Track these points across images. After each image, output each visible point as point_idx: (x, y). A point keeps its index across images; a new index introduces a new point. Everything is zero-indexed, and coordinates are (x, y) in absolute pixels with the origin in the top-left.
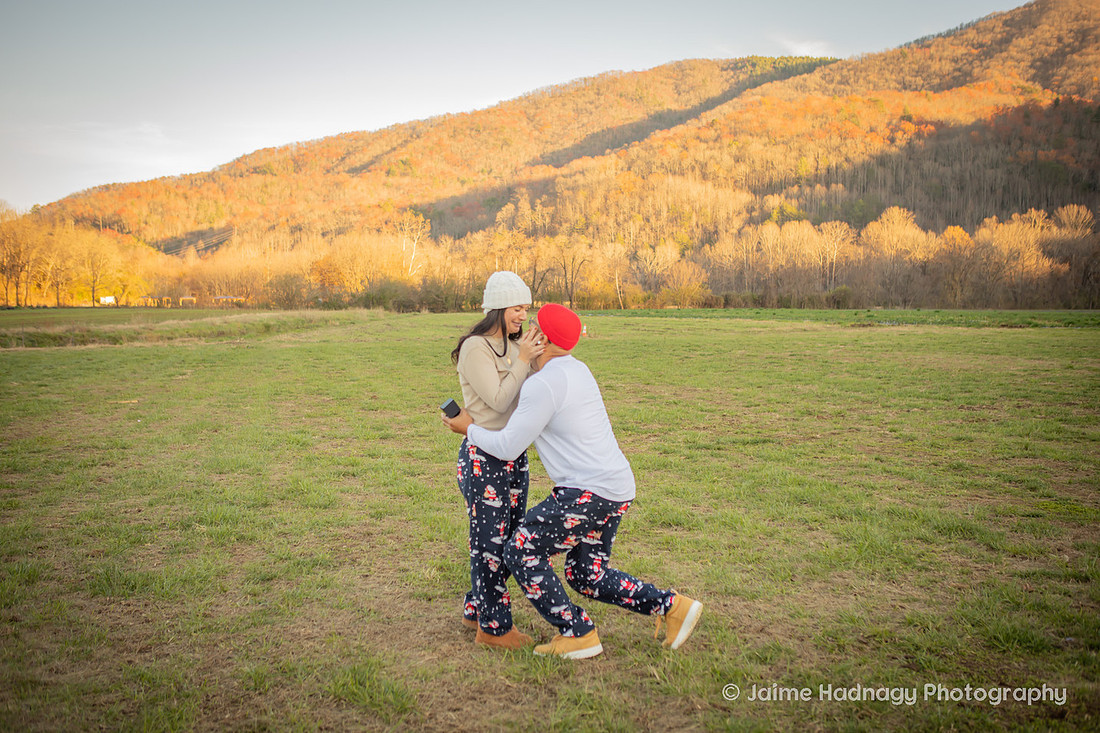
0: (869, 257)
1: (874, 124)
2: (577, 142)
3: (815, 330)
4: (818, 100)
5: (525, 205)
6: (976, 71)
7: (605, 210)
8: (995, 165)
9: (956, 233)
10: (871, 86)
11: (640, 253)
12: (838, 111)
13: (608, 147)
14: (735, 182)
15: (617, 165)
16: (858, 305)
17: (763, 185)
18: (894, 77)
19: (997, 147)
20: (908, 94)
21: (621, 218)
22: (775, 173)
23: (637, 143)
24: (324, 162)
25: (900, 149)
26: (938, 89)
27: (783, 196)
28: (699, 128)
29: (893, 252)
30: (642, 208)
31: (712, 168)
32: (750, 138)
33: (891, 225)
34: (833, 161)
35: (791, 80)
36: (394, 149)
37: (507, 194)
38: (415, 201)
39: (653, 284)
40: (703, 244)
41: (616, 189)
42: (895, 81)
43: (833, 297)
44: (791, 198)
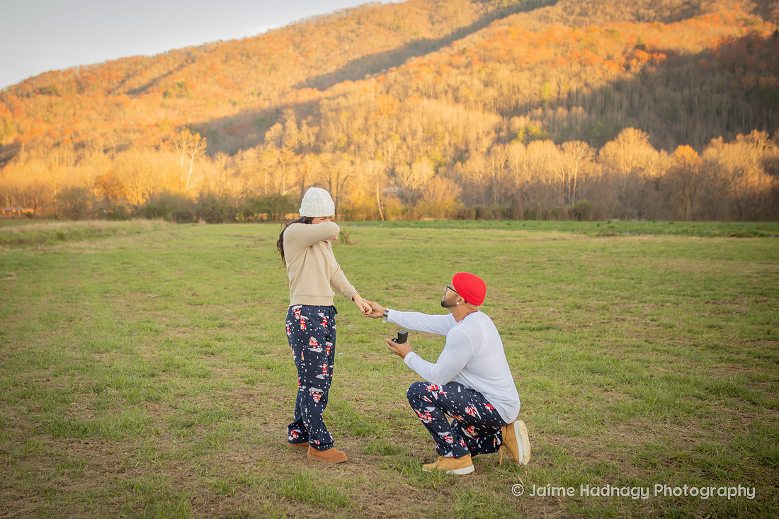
0: (606, 174)
1: (611, 52)
2: (340, 67)
3: (564, 239)
4: (560, 30)
5: (291, 125)
6: (704, 5)
7: (365, 130)
8: (721, 90)
9: (686, 152)
10: (608, 18)
11: (398, 169)
12: (578, 41)
13: (367, 72)
14: (485, 105)
15: (376, 89)
16: (597, 217)
17: (510, 108)
18: (628, 10)
19: (722, 73)
20: (642, 25)
21: (380, 137)
22: (520, 97)
23: (394, 68)
24: (105, 84)
25: (635, 75)
26: (669, 20)
27: (528, 118)
28: (452, 56)
29: (629, 170)
30: (399, 129)
31: (464, 92)
32: (498, 65)
33: (626, 145)
34: (574, 86)
35: (535, 12)
36: (170, 73)
37: (275, 115)
38: (191, 121)
39: (411, 198)
40: (455, 161)
41: (375, 111)
42: (630, 13)
43: (575, 210)
44: (535, 119)
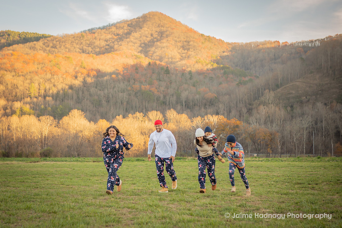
0: (63, 134)
1: (68, 69)
4: (41, 55)
6: (116, 46)
8: (123, 91)
10: (67, 50)
12: (50, 61)
17: (12, 97)
18: (78, 46)
19: (124, 83)
20: (84, 55)
22: (18, 91)
25: (80, 82)
26: (98, 54)
29: (75, 132)
32: (6, 72)
33: (73, 118)
35: (28, 44)
42: (79, 48)
43: (44, 153)
44: (26, 103)
